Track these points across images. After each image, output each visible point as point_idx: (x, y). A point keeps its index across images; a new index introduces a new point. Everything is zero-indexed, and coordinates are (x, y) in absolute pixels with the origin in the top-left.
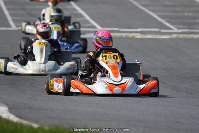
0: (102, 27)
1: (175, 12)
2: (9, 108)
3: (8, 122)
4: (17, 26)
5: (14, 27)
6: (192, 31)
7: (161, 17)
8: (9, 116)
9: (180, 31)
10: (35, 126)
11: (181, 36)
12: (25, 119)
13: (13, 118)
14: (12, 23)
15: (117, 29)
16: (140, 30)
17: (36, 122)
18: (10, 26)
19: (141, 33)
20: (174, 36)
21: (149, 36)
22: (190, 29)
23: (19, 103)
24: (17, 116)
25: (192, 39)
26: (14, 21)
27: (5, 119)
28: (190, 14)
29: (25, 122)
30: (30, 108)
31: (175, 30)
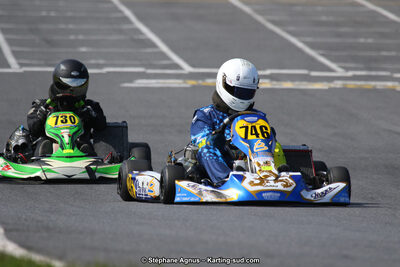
0: (193, 66)
1: (339, 35)
2: (6, 230)
3: (2, 257)
4: (22, 65)
5: (14, 66)
6: (373, 73)
7: (312, 46)
8: (4, 246)
9: (350, 74)
10: (58, 265)
11: (352, 84)
12: (39, 251)
13: (13, 249)
14: (11, 60)
16: (268, 72)
17: (60, 258)
18: (9, 66)
19: (272, 77)
20: (338, 84)
21: (288, 85)
22: (370, 69)
23: (26, 220)
24: (22, 245)
25: (375, 90)
26: (16, 54)
28: (370, 41)
29: (37, 258)
30: (47, 229)
31: (340, 72)
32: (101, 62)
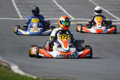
0: (75, 18)
2: (19, 67)
3: (18, 75)
4: (23, 17)
5: (21, 18)
7: (110, 12)
8: (19, 72)
10: (35, 77)
12: (29, 73)
13: (21, 73)
14: (20, 16)
15: (84, 19)
17: (35, 75)
18: (19, 18)
20: (118, 23)
23: (25, 64)
24: (24, 71)
26: (22, 14)
27: (16, 73)
29: (28, 75)
30: (31, 67)
31: (119, 20)
32: (47, 16)
